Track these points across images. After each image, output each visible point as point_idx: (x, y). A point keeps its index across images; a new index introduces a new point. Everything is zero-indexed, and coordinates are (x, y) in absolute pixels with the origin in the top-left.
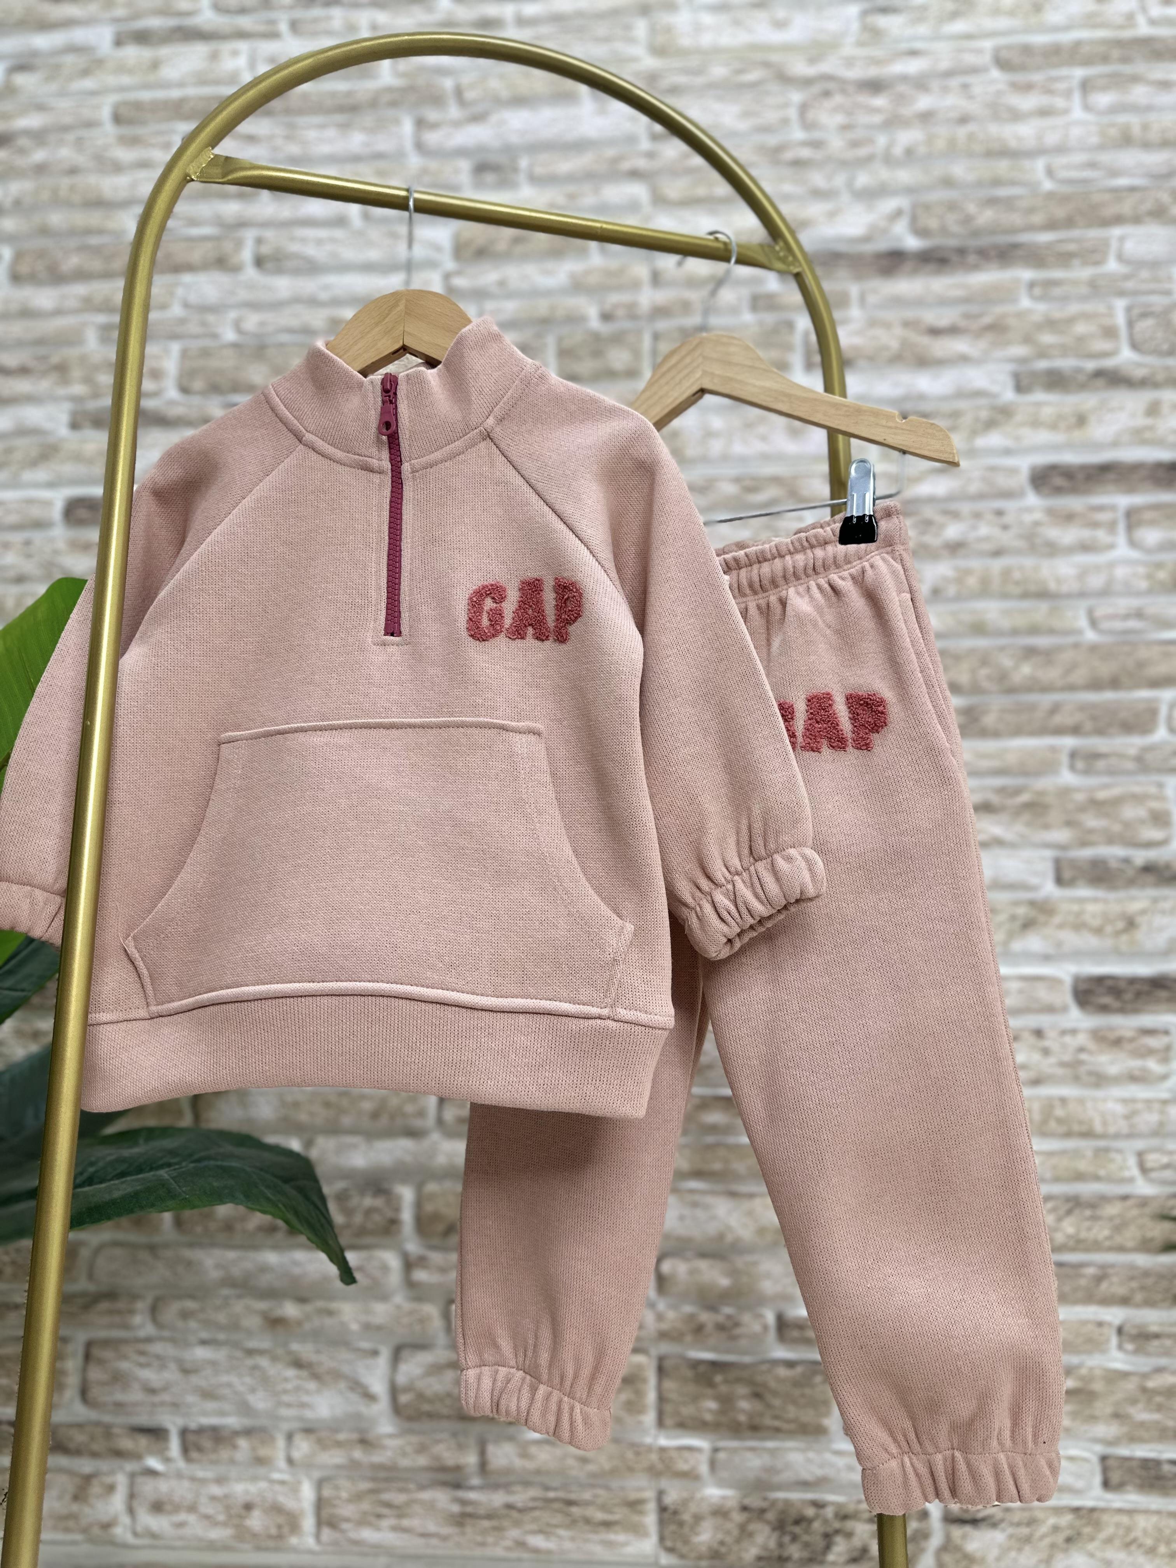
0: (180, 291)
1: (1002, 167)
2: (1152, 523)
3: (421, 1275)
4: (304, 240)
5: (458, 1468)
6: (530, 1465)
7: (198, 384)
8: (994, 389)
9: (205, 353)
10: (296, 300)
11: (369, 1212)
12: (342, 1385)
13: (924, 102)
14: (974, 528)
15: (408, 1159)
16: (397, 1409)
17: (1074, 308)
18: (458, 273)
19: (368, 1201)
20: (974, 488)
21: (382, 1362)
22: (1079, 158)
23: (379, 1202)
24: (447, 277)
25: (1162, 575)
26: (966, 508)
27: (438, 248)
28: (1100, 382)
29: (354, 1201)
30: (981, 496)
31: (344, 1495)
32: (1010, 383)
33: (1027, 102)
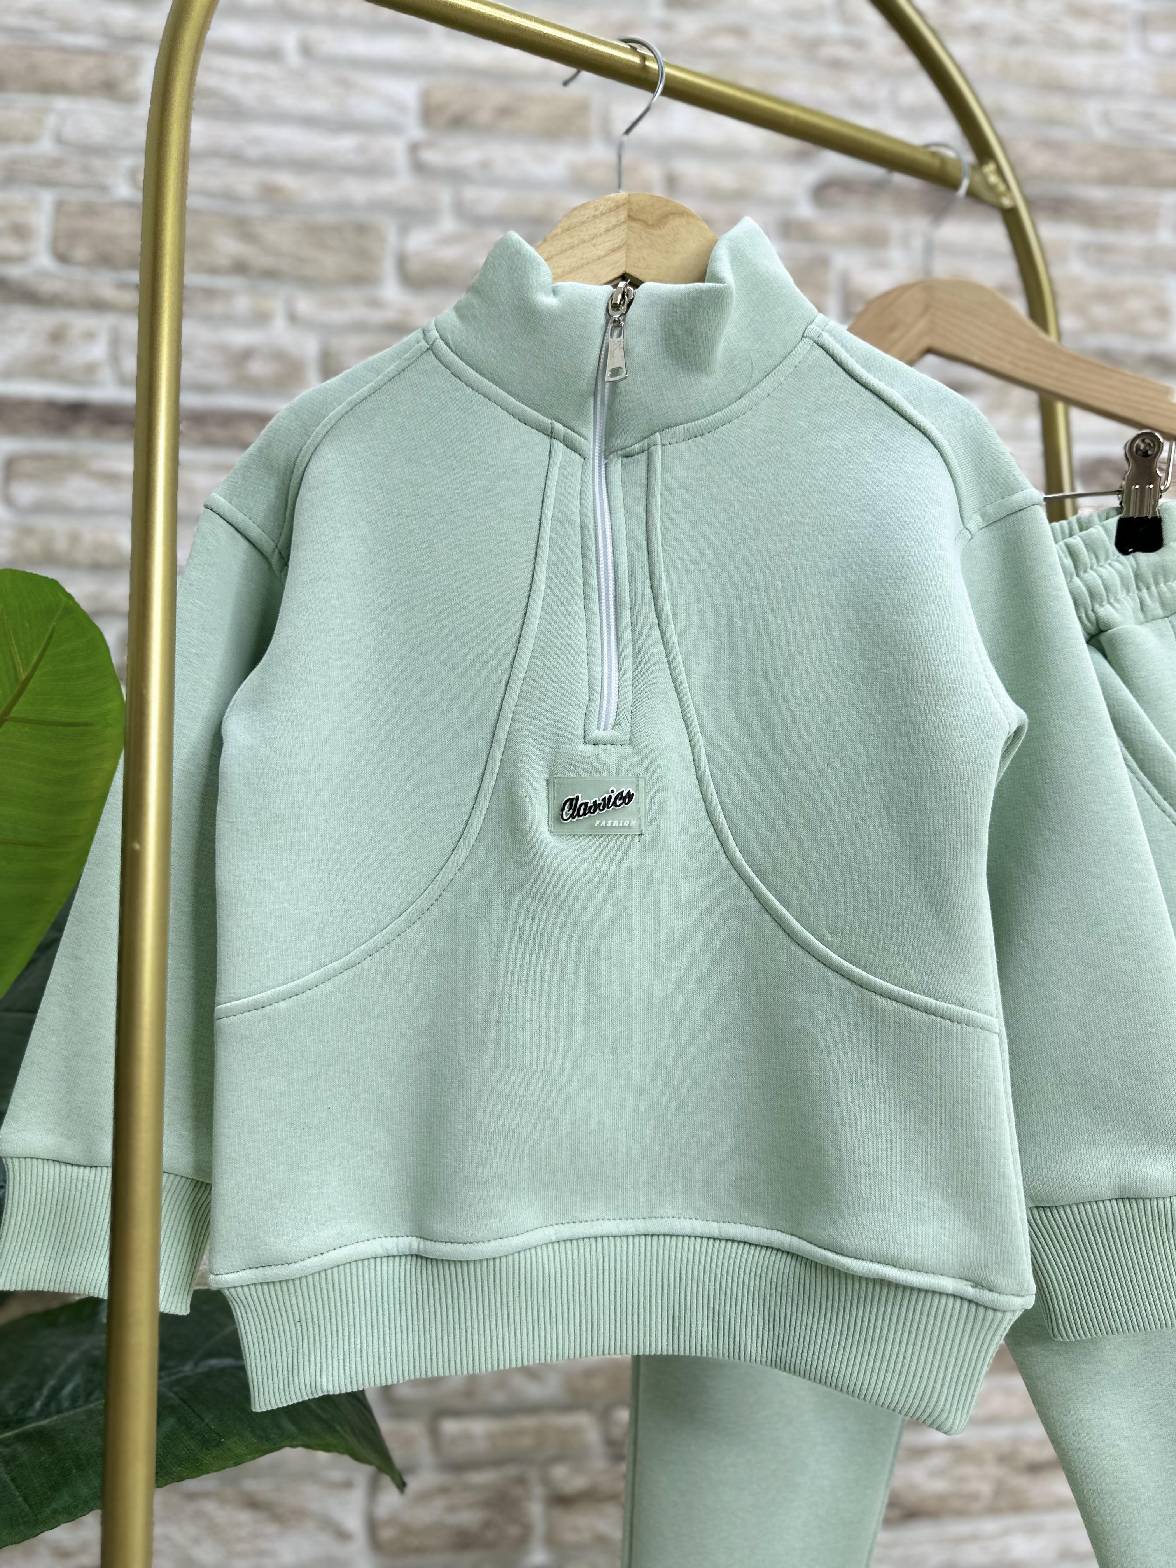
0: (51, 121)
1: (1056, 104)
4: (224, 73)
7: (81, 253)
9: (89, 210)
10: (214, 153)
13: (975, 13)
16: (375, 1543)
17: (1126, 280)
18: (430, 144)
22: (1134, 106)
24: (414, 148)
27: (401, 108)
33: (1084, 31)
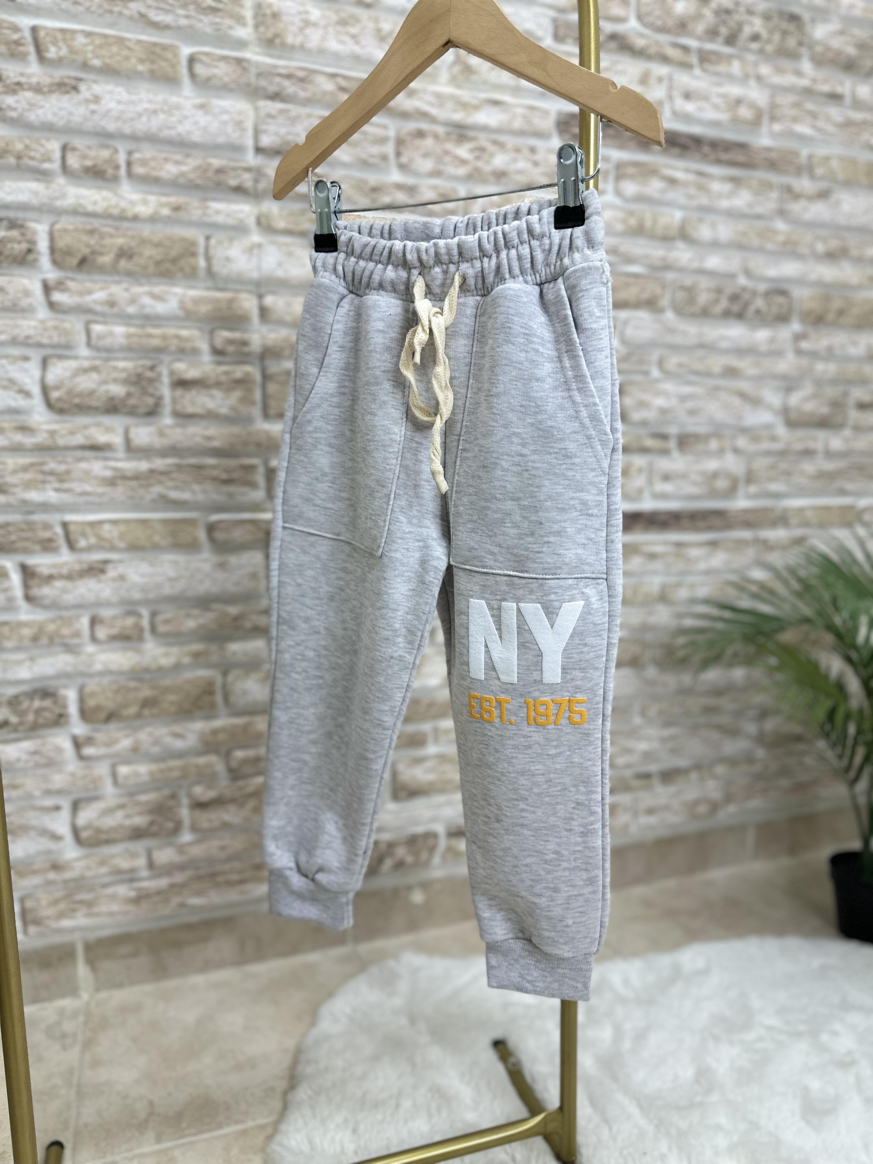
2: (632, 177)
3: (89, 751)
5: (132, 870)
6: (184, 858)
8: (540, 33)
11: (38, 712)
12: (32, 833)
14: (515, 160)
15: (69, 669)
19: (37, 703)
20: (517, 124)
21: (65, 815)
23: (47, 703)
25: (633, 222)
26: (509, 141)
28: (613, 45)
29: (25, 704)
30: (520, 133)
31: (44, 903)
32: (550, 29)
